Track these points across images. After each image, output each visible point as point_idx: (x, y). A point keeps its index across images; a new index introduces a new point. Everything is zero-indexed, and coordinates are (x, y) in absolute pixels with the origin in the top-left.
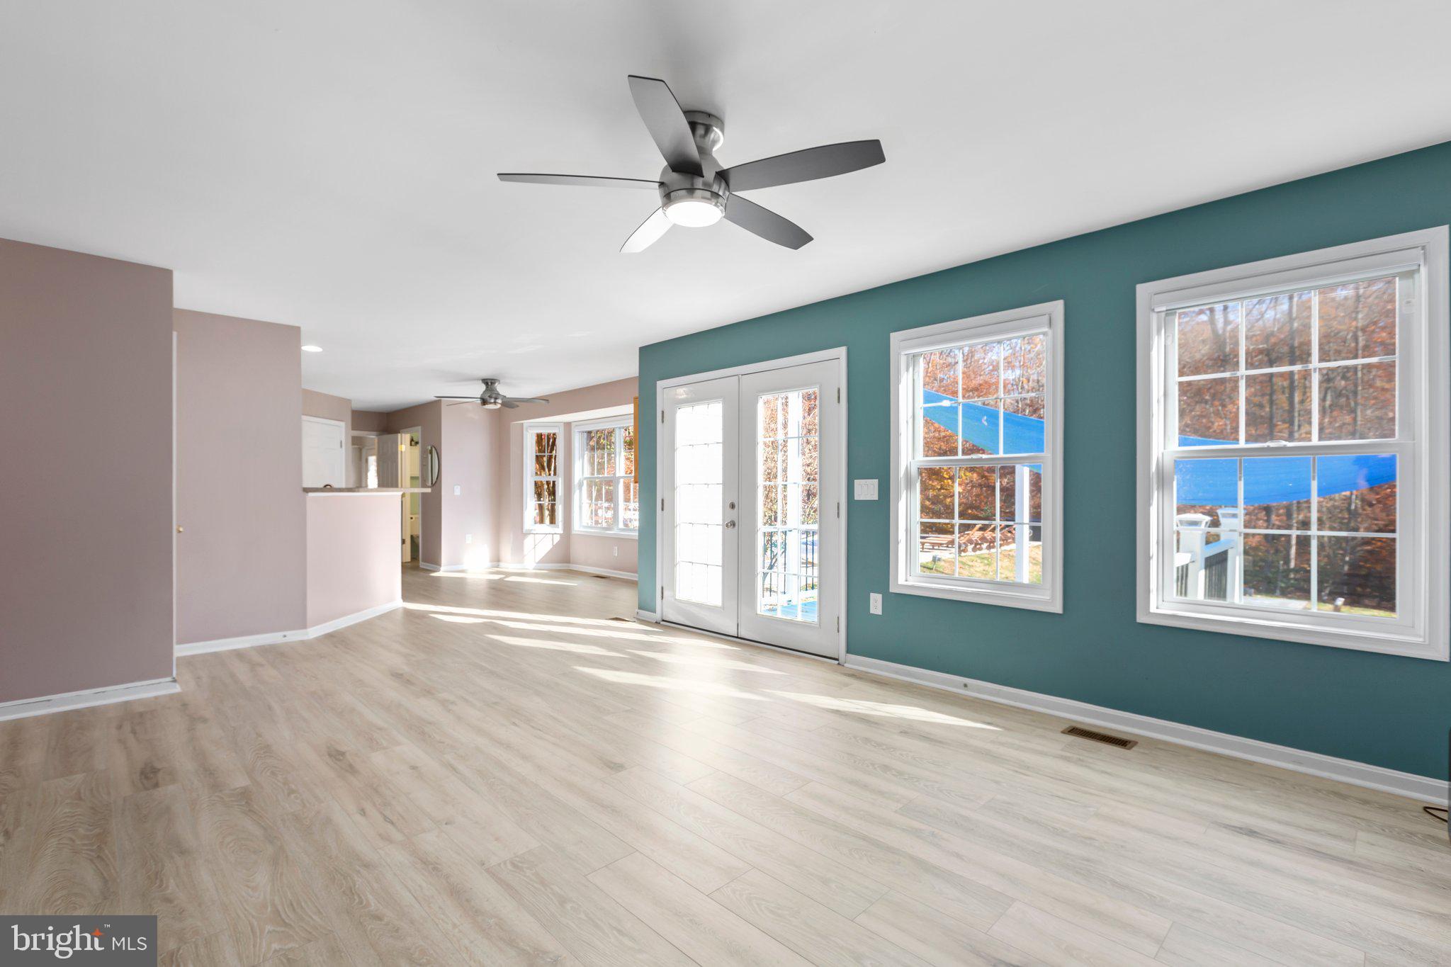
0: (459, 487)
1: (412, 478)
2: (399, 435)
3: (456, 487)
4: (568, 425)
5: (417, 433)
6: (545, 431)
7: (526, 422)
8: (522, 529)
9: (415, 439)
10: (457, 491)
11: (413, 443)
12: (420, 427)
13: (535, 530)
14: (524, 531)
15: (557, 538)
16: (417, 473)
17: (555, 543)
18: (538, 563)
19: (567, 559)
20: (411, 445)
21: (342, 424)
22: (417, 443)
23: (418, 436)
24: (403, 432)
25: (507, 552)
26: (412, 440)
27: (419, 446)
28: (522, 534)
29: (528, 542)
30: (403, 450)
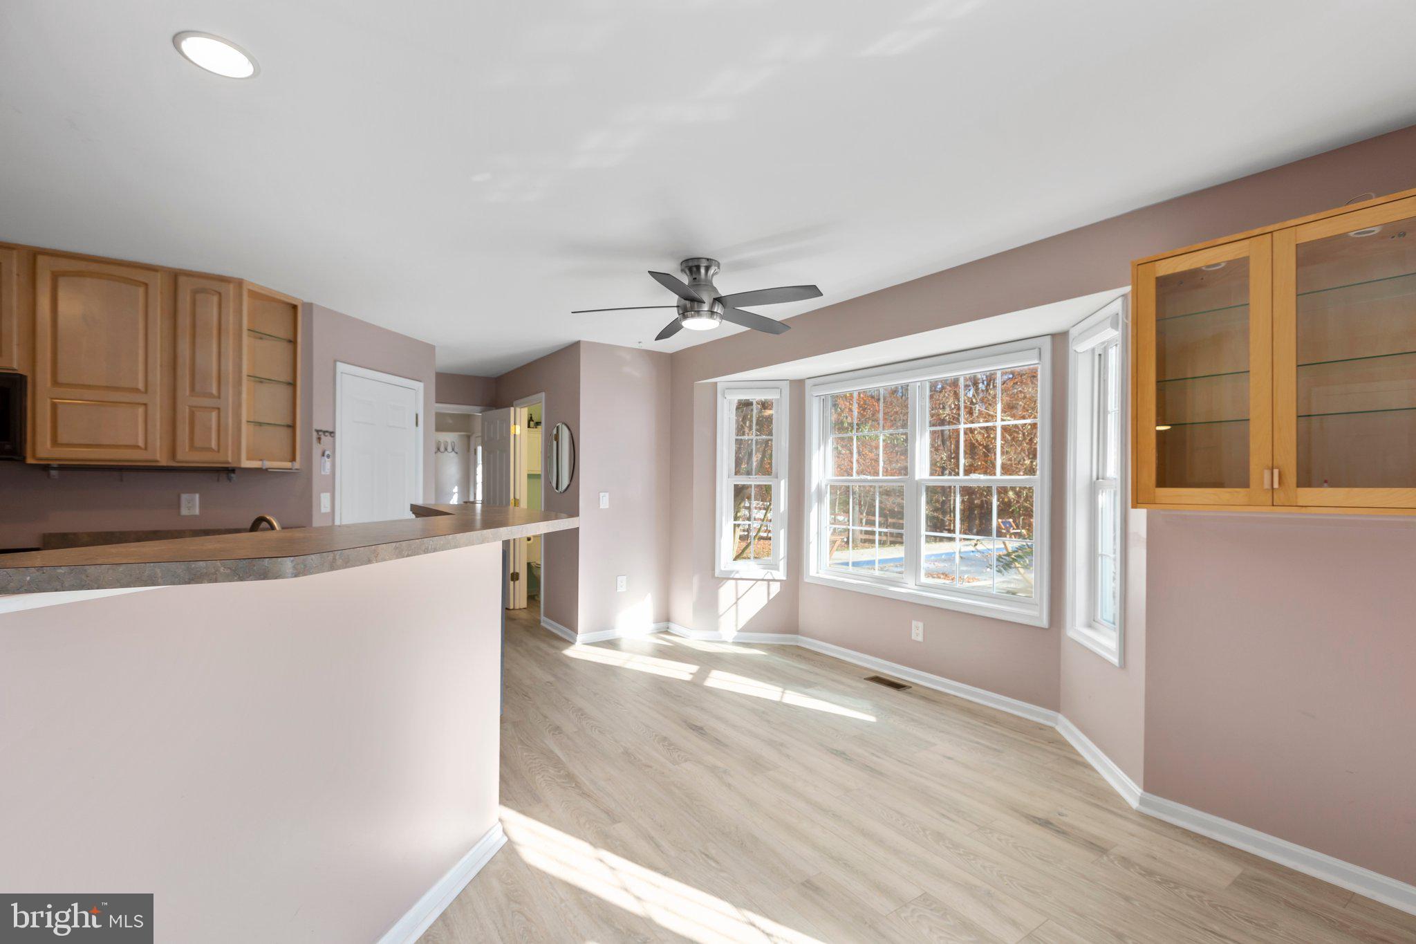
0: (607, 494)
1: (530, 476)
2: (512, 409)
3: (602, 494)
4: (798, 386)
5: (538, 404)
6: (755, 397)
7: (722, 381)
8: (713, 569)
9: (535, 419)
10: (605, 501)
11: (532, 424)
12: (543, 395)
13: (737, 572)
14: (717, 574)
15: (776, 588)
16: (538, 468)
17: (771, 597)
18: (742, 630)
19: (792, 628)
20: (529, 427)
21: (419, 386)
22: (538, 424)
23: (540, 413)
24: (517, 406)
25: (684, 607)
26: (530, 420)
27: (541, 429)
28: (713, 579)
29: (726, 592)
30: (518, 432)
